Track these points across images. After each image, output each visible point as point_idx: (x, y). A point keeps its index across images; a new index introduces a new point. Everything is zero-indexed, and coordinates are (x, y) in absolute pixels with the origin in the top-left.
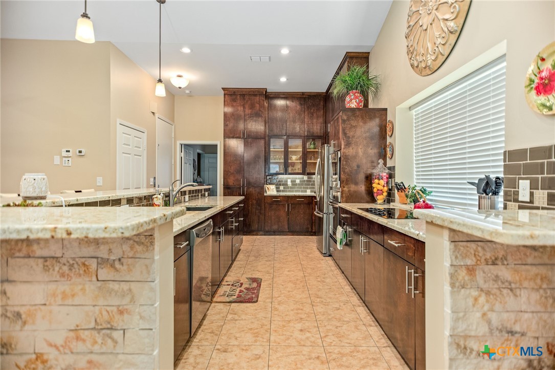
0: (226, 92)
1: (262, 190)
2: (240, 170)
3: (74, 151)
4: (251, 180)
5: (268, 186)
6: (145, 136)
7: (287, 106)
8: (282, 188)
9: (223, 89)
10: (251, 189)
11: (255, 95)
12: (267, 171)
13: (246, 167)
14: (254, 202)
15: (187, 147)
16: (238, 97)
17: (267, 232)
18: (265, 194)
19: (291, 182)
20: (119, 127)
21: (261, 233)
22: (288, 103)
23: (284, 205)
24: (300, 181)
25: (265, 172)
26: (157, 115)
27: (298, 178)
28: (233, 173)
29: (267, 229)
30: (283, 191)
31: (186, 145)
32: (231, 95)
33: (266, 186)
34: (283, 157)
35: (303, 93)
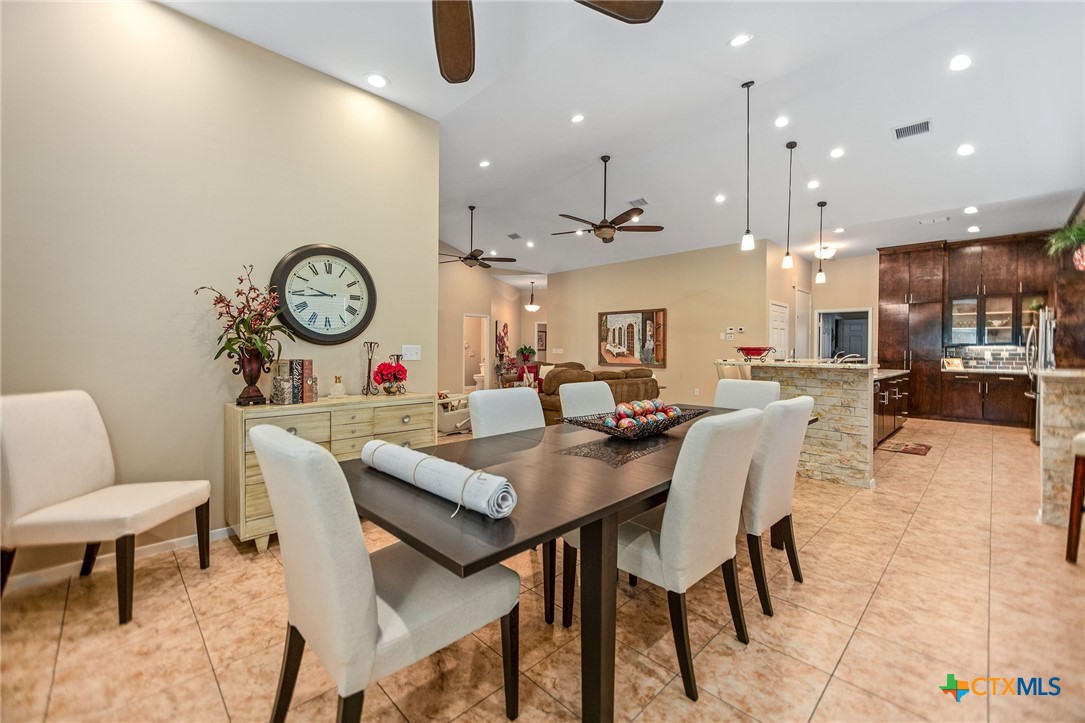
0: (883, 252)
1: (938, 364)
2: (904, 341)
3: (736, 329)
4: (920, 352)
5: (949, 360)
6: (787, 311)
7: (983, 252)
8: (973, 363)
9: (878, 249)
10: (920, 363)
11: (928, 251)
12: (946, 341)
13: (911, 337)
14: (925, 379)
15: (826, 316)
16: (901, 256)
17: (945, 416)
18: (942, 370)
19: (992, 355)
20: (772, 308)
21: (936, 417)
22: (985, 248)
23: (976, 386)
24: (1010, 355)
25: (943, 343)
26: (797, 288)
27: (1006, 351)
28: (892, 345)
29: (945, 413)
30: (975, 367)
31: (824, 314)
32: (890, 255)
33: (944, 360)
34: (975, 322)
35: (1015, 236)
